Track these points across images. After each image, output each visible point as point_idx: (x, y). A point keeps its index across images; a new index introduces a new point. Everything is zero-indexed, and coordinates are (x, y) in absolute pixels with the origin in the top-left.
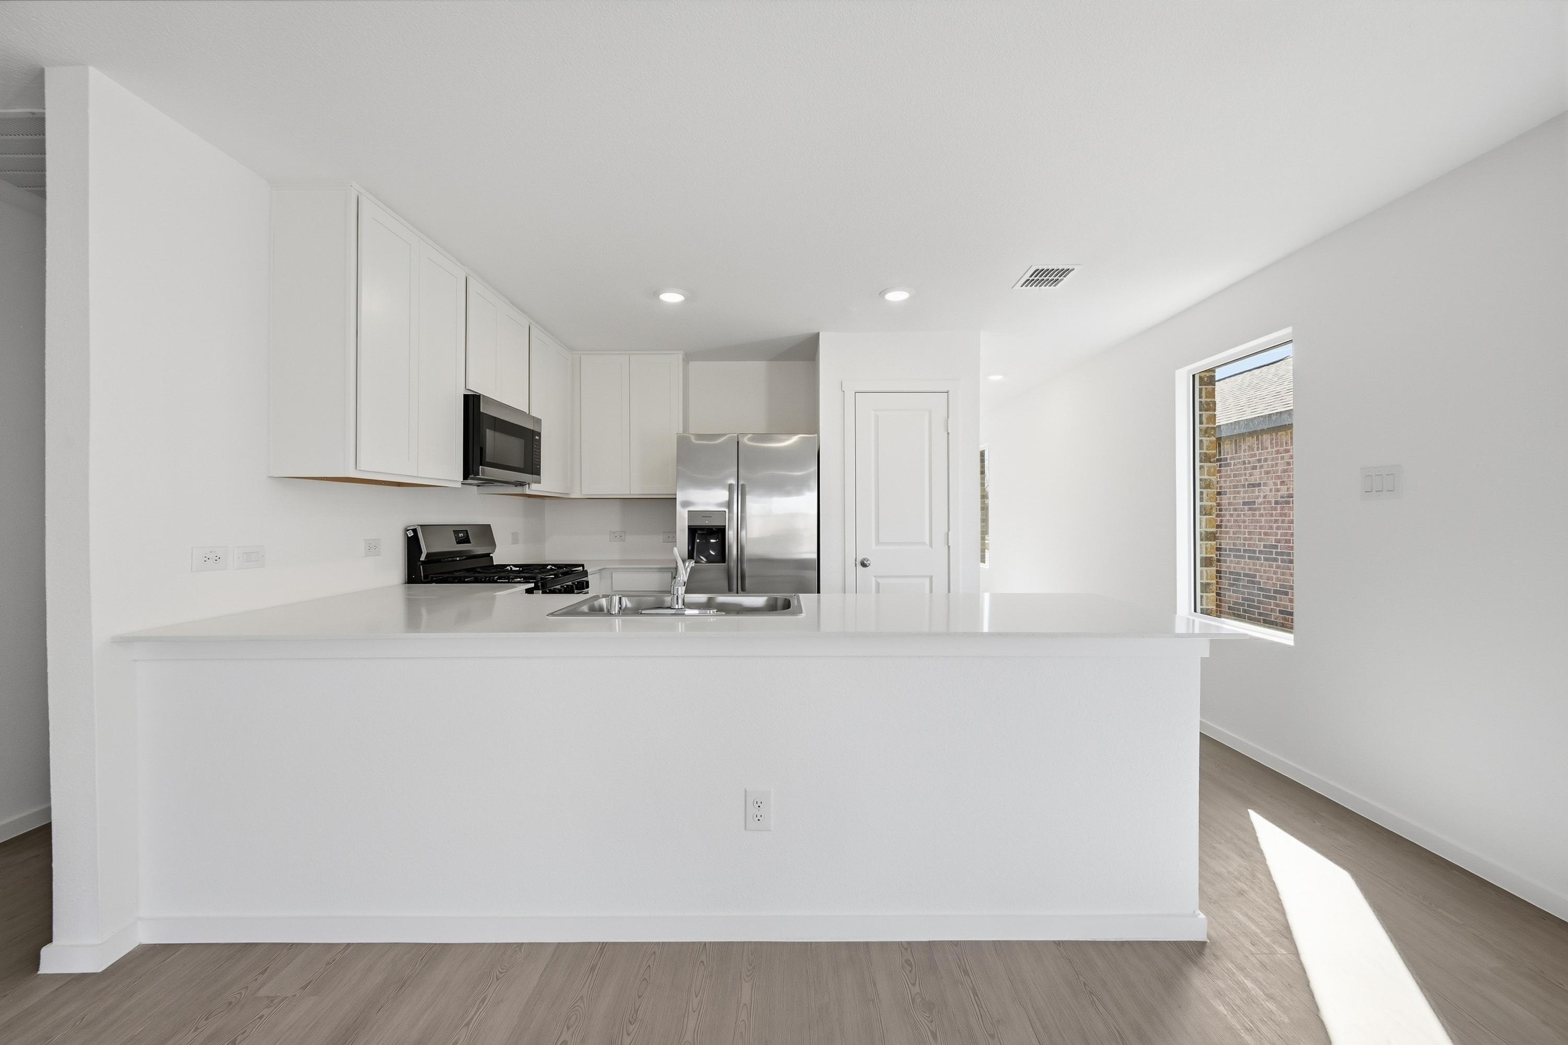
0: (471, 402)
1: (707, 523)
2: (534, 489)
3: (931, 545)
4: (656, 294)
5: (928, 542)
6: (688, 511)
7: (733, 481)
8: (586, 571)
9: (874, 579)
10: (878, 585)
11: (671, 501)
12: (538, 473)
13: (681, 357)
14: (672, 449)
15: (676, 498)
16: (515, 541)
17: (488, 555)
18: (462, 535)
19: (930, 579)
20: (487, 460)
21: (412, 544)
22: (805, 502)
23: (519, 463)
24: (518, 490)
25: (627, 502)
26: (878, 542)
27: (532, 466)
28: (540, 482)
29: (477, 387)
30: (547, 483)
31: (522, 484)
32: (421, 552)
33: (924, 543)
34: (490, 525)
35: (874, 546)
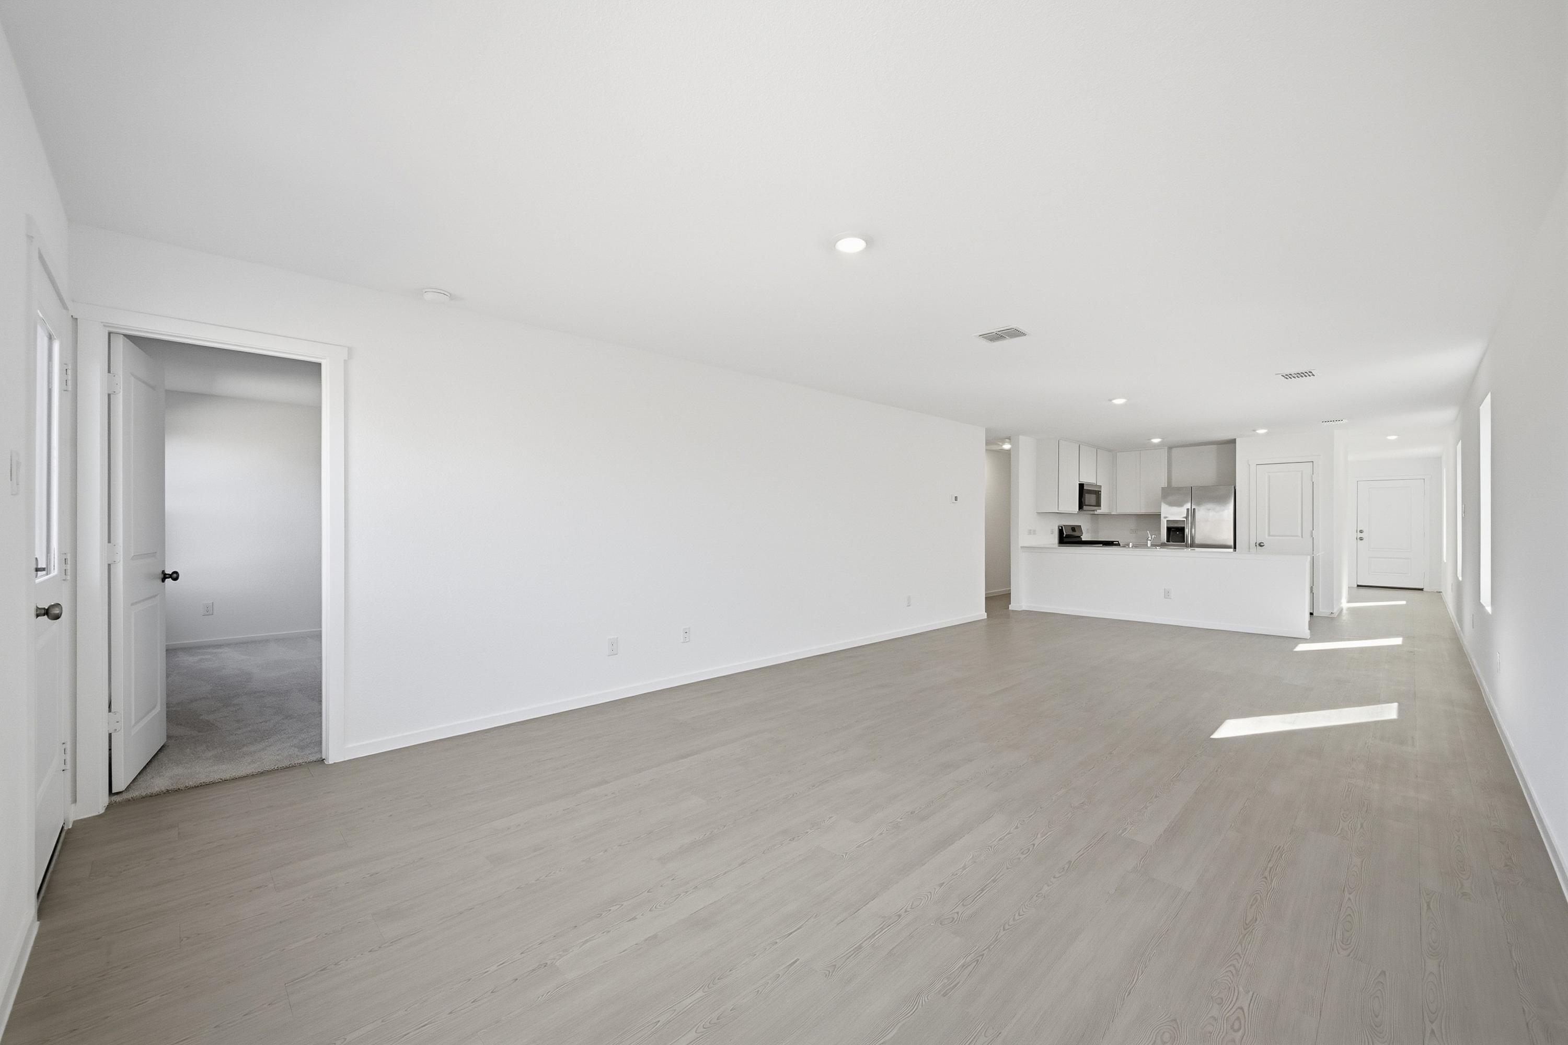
0: (1081, 486)
1: (1176, 525)
2: (1099, 512)
3: (1302, 537)
4: (1150, 440)
6: (1167, 521)
7: (1189, 506)
11: (1158, 516)
12: (1100, 506)
13: (1166, 449)
14: (1160, 492)
15: (1160, 515)
16: (1088, 532)
17: (1080, 537)
18: (1073, 529)
20: (1086, 504)
21: (1061, 531)
23: (1094, 504)
24: (1092, 513)
25: (1139, 517)
26: (1269, 535)
27: (1098, 504)
28: (1100, 509)
29: (1084, 480)
30: (1104, 509)
31: (1094, 511)
32: (1064, 534)
33: (1297, 536)
34: (1080, 526)
35: (1267, 537)
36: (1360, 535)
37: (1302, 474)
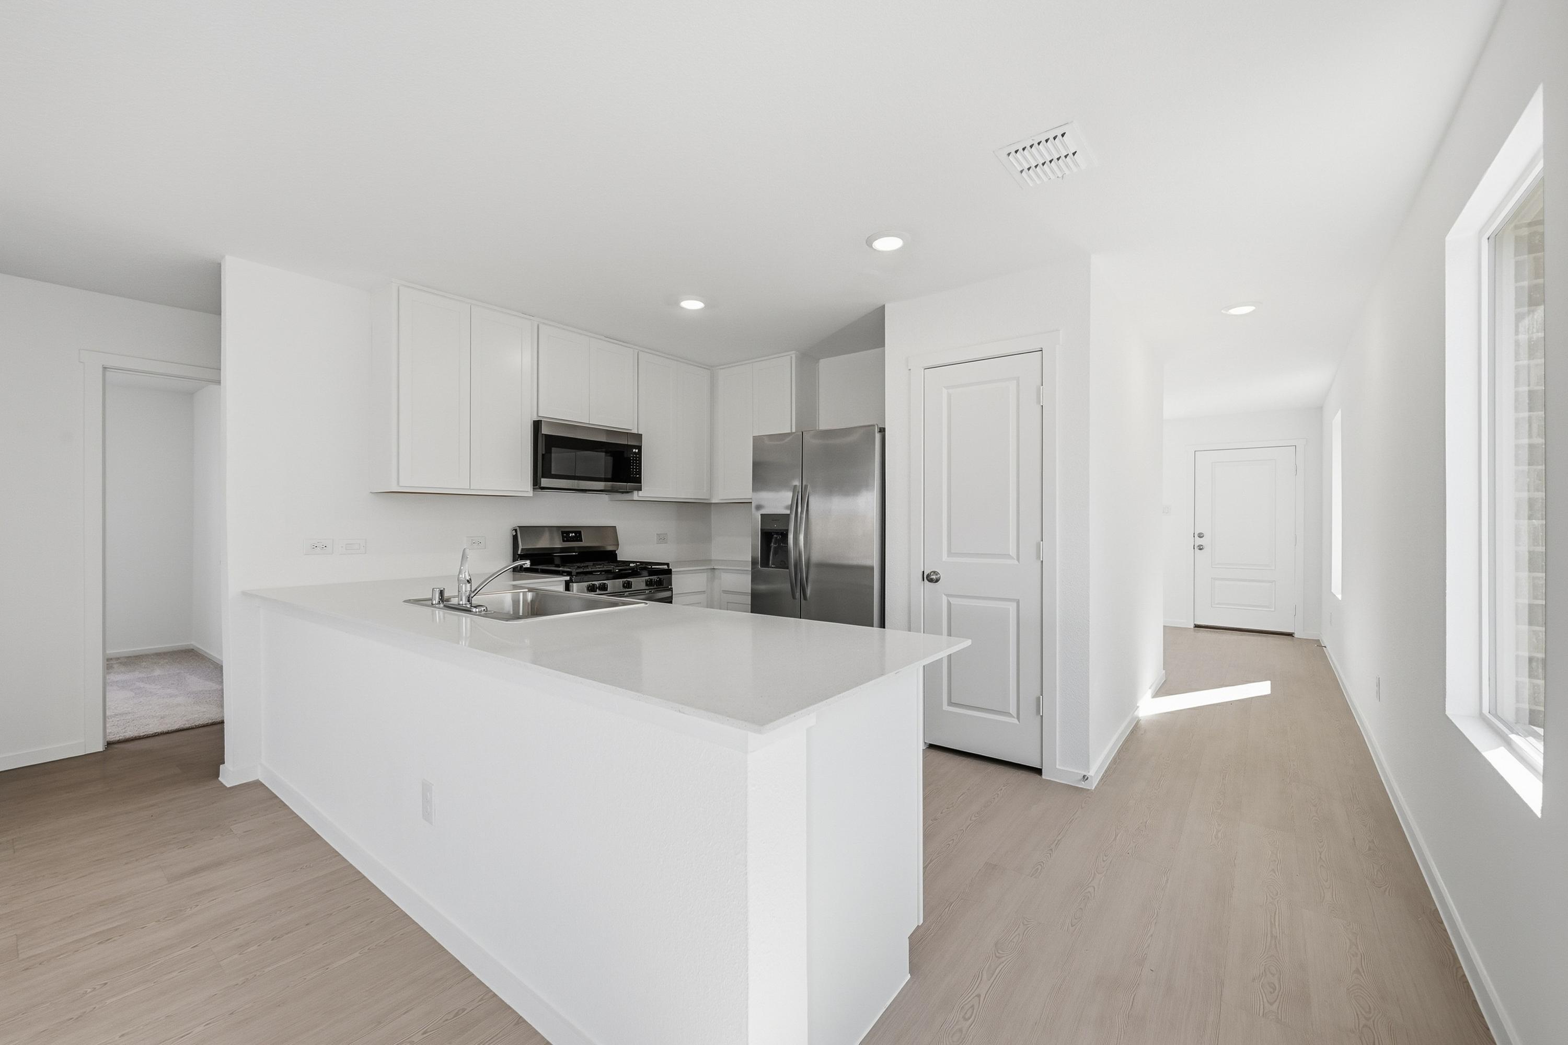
1: (775, 525)
3: (1018, 560)
5: (1014, 555)
6: (761, 515)
7: (797, 483)
8: (671, 570)
9: (945, 598)
10: (949, 604)
12: (642, 481)
13: (794, 357)
15: (752, 502)
18: (574, 534)
19: (1017, 603)
20: (553, 473)
21: (518, 539)
22: (867, 501)
26: (950, 553)
28: (643, 488)
33: (1008, 556)
35: (945, 557)
36: (1199, 541)
37: (1018, 385)
